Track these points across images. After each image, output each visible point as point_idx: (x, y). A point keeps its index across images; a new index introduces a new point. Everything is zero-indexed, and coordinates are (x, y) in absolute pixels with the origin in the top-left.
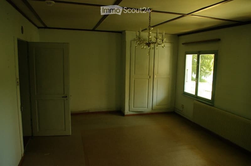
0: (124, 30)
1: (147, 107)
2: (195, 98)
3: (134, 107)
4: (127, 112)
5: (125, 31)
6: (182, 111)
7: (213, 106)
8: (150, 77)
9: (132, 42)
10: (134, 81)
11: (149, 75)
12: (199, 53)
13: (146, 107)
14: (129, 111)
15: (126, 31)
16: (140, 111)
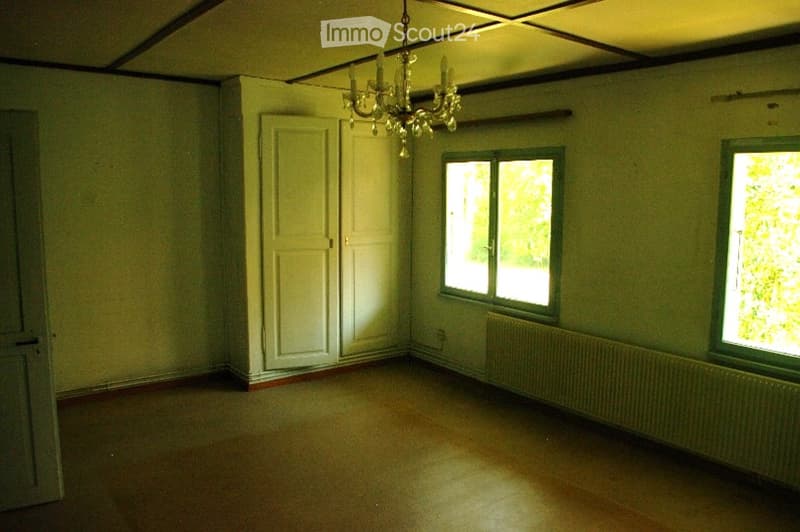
0: (233, 72)
1: (324, 347)
2: (492, 305)
3: (280, 354)
4: (256, 373)
5: (238, 76)
6: (442, 350)
7: (556, 324)
8: (331, 241)
9: (264, 117)
10: (278, 258)
11: (327, 235)
12: (496, 157)
13: (322, 351)
14: (265, 370)
15: (242, 79)
16: (301, 365)
